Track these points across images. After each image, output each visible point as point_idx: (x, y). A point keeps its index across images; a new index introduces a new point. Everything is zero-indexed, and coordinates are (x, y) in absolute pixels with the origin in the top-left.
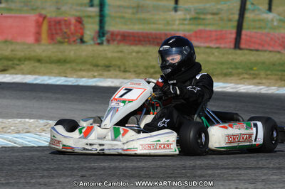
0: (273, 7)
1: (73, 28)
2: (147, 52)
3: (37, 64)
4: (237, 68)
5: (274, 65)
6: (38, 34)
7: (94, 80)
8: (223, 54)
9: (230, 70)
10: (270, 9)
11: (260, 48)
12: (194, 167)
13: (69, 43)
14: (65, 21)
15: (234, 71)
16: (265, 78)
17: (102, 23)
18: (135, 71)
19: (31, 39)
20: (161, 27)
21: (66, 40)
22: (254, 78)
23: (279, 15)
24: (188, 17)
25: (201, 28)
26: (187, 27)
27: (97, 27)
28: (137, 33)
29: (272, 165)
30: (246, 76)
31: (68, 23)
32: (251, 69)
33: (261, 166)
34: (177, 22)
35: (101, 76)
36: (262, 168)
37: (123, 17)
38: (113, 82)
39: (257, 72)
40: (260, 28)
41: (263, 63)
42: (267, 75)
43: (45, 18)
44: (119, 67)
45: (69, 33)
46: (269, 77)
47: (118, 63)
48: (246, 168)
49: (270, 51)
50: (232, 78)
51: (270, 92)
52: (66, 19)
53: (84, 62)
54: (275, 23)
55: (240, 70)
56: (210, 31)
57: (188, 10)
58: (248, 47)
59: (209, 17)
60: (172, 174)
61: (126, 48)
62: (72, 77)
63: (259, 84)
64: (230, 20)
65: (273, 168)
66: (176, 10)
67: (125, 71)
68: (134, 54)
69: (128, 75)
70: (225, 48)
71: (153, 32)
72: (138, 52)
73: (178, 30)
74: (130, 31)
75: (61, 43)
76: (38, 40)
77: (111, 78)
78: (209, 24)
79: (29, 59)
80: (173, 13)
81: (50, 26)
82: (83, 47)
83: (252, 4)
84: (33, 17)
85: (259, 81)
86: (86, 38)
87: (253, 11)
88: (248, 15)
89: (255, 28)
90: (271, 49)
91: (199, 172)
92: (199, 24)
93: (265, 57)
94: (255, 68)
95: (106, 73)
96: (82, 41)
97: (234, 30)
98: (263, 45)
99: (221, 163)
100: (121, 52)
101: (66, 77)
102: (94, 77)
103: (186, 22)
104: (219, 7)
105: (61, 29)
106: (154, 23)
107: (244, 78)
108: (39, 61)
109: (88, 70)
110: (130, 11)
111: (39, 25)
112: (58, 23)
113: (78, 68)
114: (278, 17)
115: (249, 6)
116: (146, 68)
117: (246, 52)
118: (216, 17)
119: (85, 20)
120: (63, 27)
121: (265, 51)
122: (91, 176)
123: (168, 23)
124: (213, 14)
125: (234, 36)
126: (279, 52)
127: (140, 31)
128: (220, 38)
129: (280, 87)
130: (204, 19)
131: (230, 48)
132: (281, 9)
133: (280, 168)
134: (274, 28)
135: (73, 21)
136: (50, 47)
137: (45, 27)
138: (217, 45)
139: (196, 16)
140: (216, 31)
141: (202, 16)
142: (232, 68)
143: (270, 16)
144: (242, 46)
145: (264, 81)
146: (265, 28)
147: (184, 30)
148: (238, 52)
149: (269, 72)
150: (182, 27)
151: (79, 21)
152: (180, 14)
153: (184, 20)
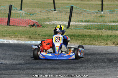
4: (9, 33)
5: (24, 32)
8: (3, 28)
9: (6, 34)
10: (21, 9)
15: (8, 35)
22: (16, 37)
29: (25, 73)
30: (12, 37)
32: (15, 34)
33: (20, 73)
36: (21, 74)
39: (17, 35)
40: (17, 17)
41: (20, 31)
42: (21, 36)
48: (14, 74)
50: (7, 37)
51: (22, 43)
54: (24, 15)
58: (13, 25)
63: (18, 40)
64: (5, 14)
65: (25, 74)
70: (3, 25)
85: (18, 38)
87: (14, 10)
88: (13, 12)
89: (15, 17)
90: (22, 25)
93: (20, 29)
97: (7, 18)
98: (19, 24)
99: (4, 72)
114: (25, 12)
115: (13, 8)
117: (12, 26)
121: (20, 26)
125: (7, 20)
126: (26, 27)
128: (1, 21)
129: (26, 41)
131: (6, 25)
132: (26, 9)
133: (28, 74)
134: (23, 17)
142: (6, 33)
143: (21, 12)
144: (10, 24)
145: (20, 38)
146: (20, 17)
148: (9, 26)
149: (22, 35)
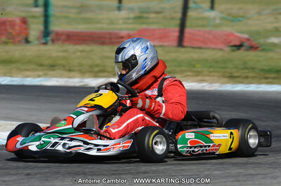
0: (216, 5)
1: (18, 28)
2: (91, 51)
4: (180, 66)
5: (217, 62)
7: (40, 79)
8: (167, 52)
9: (174, 68)
11: (203, 46)
13: (14, 43)
14: (10, 21)
15: (178, 69)
16: (208, 75)
17: (46, 23)
18: (80, 70)
20: (105, 26)
21: (12, 41)
22: (197, 75)
23: (222, 12)
24: (132, 15)
25: (144, 26)
26: (131, 26)
27: (41, 27)
28: (82, 33)
30: (189, 73)
31: (12, 24)
32: (194, 66)
34: (121, 22)
35: (46, 75)
37: (67, 17)
38: (58, 81)
39: (200, 69)
40: (203, 26)
41: (206, 60)
42: (210, 72)
44: (64, 66)
45: (14, 33)
46: (213, 74)
47: (63, 62)
49: (214, 49)
51: (212, 89)
52: (10, 19)
53: (30, 62)
54: (218, 21)
55: (184, 68)
56: (154, 30)
57: (131, 9)
58: (191, 45)
59: (152, 15)
61: (71, 48)
62: (17, 77)
63: (202, 81)
64: (173, 19)
66: (119, 9)
67: (70, 70)
68: (79, 54)
69: (72, 74)
70: (168, 46)
71: (98, 31)
72: (82, 51)
73: (122, 29)
74: (75, 30)
75: (6, 43)
77: (55, 77)
78: (153, 23)
80: (116, 13)
82: (28, 47)
83: (195, 2)
85: (202, 78)
86: (31, 38)
87: (196, 9)
88: (191, 14)
89: (198, 26)
90: (213, 46)
92: (143, 23)
93: (208, 54)
94: (198, 66)
95: (51, 73)
96: (27, 41)
97: (177, 29)
98: (205, 43)
100: (65, 51)
101: (11, 76)
102: (39, 76)
103: (130, 21)
104: (162, 5)
105: (6, 30)
106: (98, 23)
107: (188, 76)
109: (33, 70)
110: (75, 11)
112: (3, 23)
113: (23, 67)
114: (220, 15)
115: (191, 5)
116: (91, 67)
117: (189, 49)
118: (160, 16)
119: (30, 20)
120: (8, 27)
121: (208, 48)
122: (36, 174)
123: (112, 23)
124: (157, 13)
125: (176, 34)
126: (221, 50)
127: (84, 30)
128: (163, 36)
129: (222, 83)
130: (147, 18)
132: (223, 7)
134: (217, 26)
135: (18, 21)
138: (161, 44)
139: (140, 15)
140: (159, 30)
141: (145, 15)
143: (212, 14)
144: (185, 44)
145: (207, 78)
146: (207, 26)
148: (183, 49)
149: (212, 70)
150: (125, 26)
151: (24, 21)
152: (123, 14)
153: (128, 19)
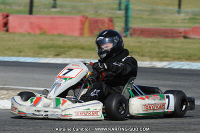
1: (106, 25)
2: (158, 42)
3: (81, 51)
6: (82, 29)
12: (189, 124)
14: (101, 20)
17: (126, 22)
18: (149, 56)
19: (77, 33)
20: (168, 24)
24: (187, 17)
25: (197, 25)
26: (187, 25)
27: (123, 25)
28: (152, 29)
31: (103, 22)
34: (179, 22)
43: (86, 18)
44: (138, 53)
47: (138, 50)
52: (101, 19)
57: (187, 13)
60: (174, 128)
61: (144, 40)
66: (179, 12)
67: (143, 56)
68: (149, 44)
69: (144, 58)
71: (163, 28)
72: (152, 42)
73: (180, 27)
74: (147, 27)
76: (82, 34)
79: (75, 47)
80: (177, 15)
81: (90, 24)
84: (78, 17)
91: (193, 127)
92: (195, 23)
100: (140, 42)
103: (186, 21)
105: (98, 27)
106: (164, 22)
108: (82, 48)
110: (147, 13)
111: (83, 23)
112: (96, 22)
116: (157, 53)
119: (115, 20)
120: (99, 25)
123: (173, 22)
127: (154, 28)
130: (198, 19)
135: (107, 20)
136: (90, 39)
137: (87, 25)
139: (193, 17)
141: (197, 17)
147: (184, 27)
150: (183, 25)
151: (111, 20)
152: (182, 16)
153: (185, 19)
